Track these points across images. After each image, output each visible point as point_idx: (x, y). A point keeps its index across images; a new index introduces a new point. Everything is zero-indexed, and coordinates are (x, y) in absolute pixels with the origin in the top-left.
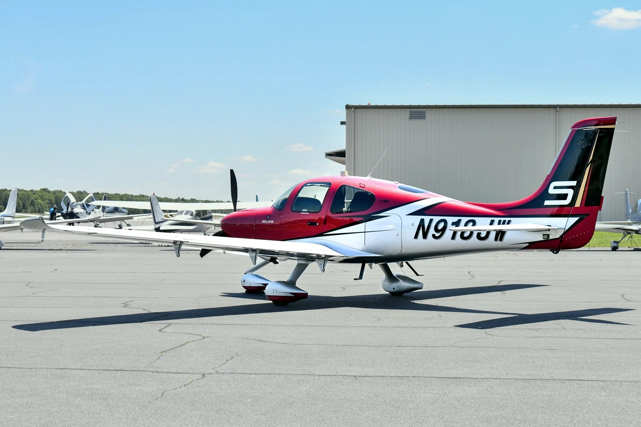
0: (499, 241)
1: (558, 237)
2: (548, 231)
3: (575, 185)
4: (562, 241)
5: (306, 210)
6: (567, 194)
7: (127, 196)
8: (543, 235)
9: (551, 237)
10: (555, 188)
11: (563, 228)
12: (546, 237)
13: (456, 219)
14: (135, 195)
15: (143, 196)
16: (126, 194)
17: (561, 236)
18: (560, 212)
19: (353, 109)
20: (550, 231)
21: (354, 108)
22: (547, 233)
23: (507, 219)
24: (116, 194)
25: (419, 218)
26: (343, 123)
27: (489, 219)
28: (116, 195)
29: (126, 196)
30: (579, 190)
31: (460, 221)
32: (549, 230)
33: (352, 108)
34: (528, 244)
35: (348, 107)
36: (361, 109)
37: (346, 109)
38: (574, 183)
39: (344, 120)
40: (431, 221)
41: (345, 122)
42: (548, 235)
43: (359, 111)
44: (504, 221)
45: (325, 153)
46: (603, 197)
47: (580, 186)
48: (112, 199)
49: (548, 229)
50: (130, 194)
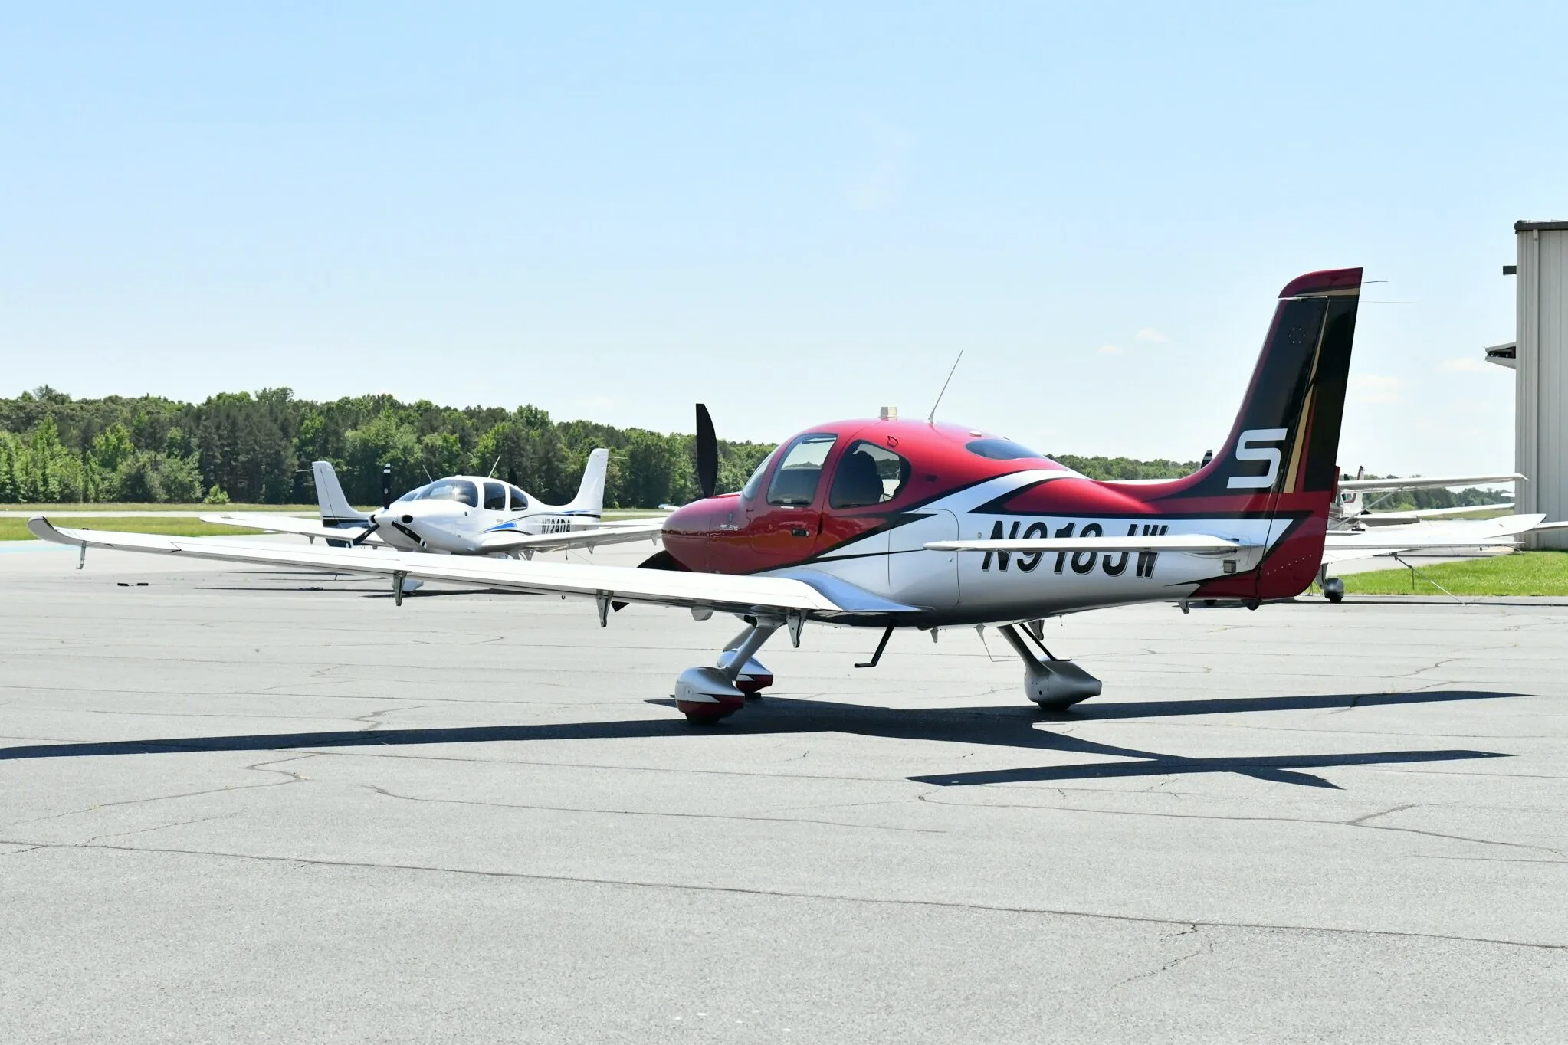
0: (1145, 577)
1: (1252, 568)
2: (1233, 553)
3: (1284, 439)
4: (1259, 578)
5: (789, 500)
6: (1268, 462)
7: (1123, 464)
8: (1225, 562)
9: (1238, 570)
10: (1250, 445)
11: (1262, 546)
12: (1229, 567)
13: (1062, 522)
14: (1143, 461)
15: (1165, 464)
16: (1122, 459)
17: (1258, 566)
18: (1257, 506)
19: (1535, 233)
20: (1237, 553)
21: (1539, 230)
22: (1231, 557)
23: (1160, 523)
24: (1096, 459)
25: (994, 518)
26: (1508, 270)
27: (1127, 523)
28: (1095, 462)
29: (1119, 464)
30: (1292, 451)
31: (1071, 526)
32: (1235, 550)
33: (1531, 230)
34: (1197, 586)
35: (1521, 228)
36: (1558, 233)
37: (1516, 233)
38: (1280, 434)
39: (1513, 262)
40: (1016, 525)
41: (1515, 267)
42: (1233, 563)
43: (1552, 238)
44: (1156, 527)
45: (1486, 350)
46: (1339, 468)
47: (1293, 441)
48: (1083, 470)
49: (1233, 549)
50: (1132, 458)
